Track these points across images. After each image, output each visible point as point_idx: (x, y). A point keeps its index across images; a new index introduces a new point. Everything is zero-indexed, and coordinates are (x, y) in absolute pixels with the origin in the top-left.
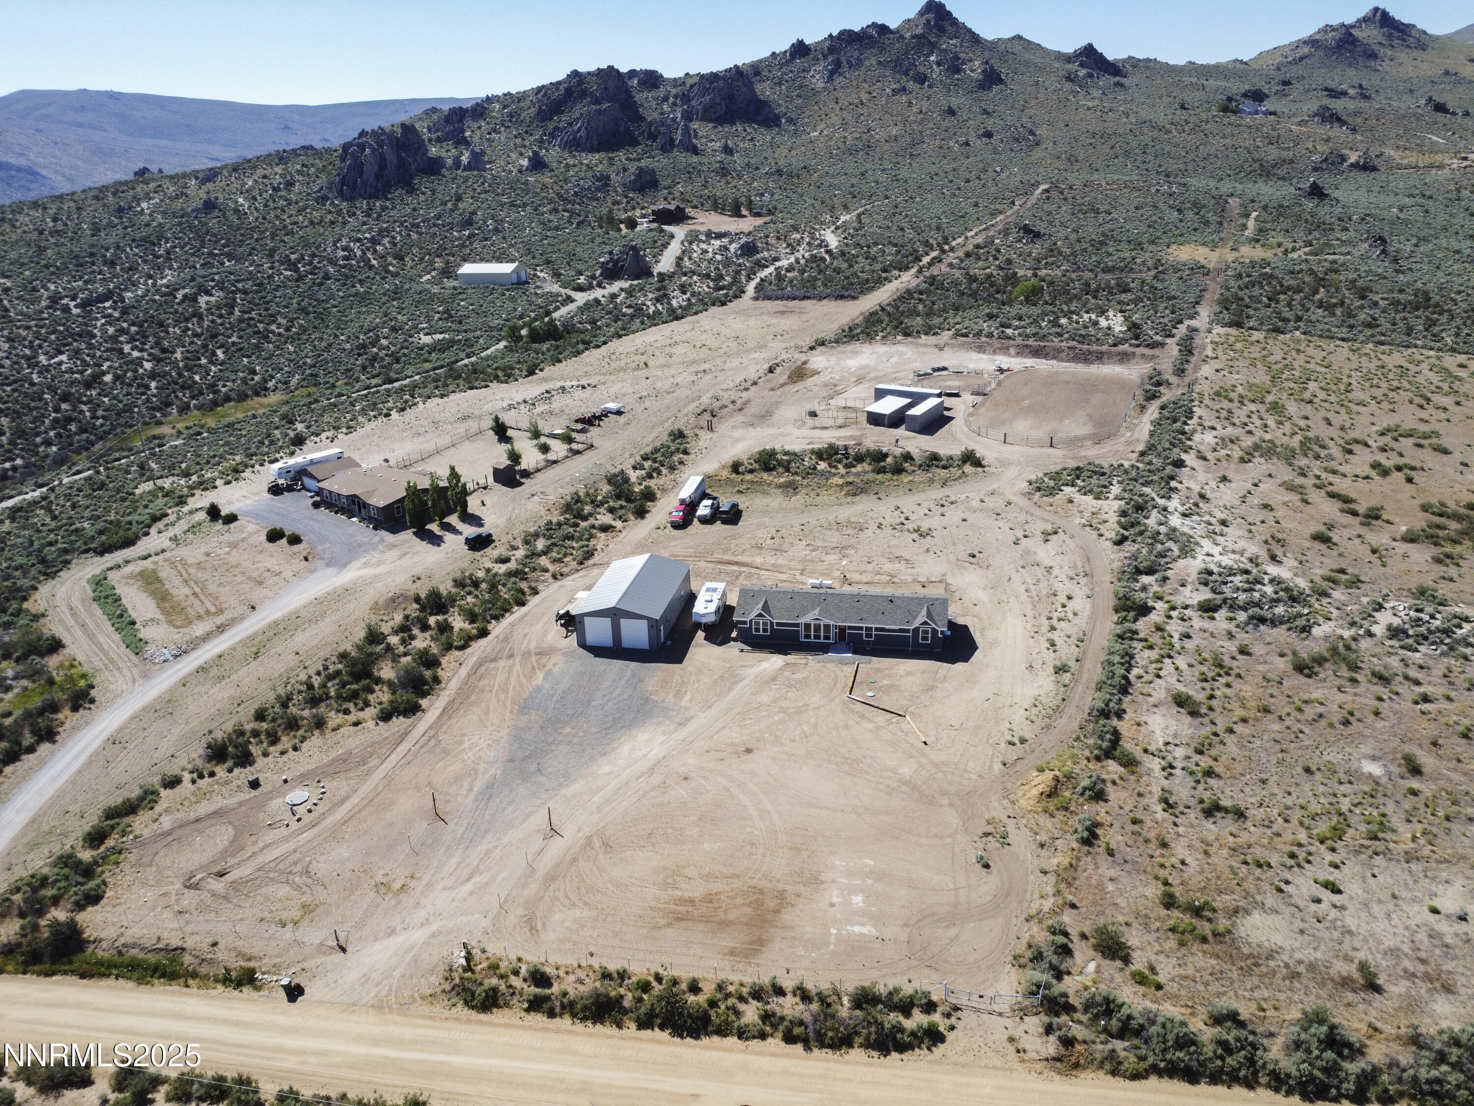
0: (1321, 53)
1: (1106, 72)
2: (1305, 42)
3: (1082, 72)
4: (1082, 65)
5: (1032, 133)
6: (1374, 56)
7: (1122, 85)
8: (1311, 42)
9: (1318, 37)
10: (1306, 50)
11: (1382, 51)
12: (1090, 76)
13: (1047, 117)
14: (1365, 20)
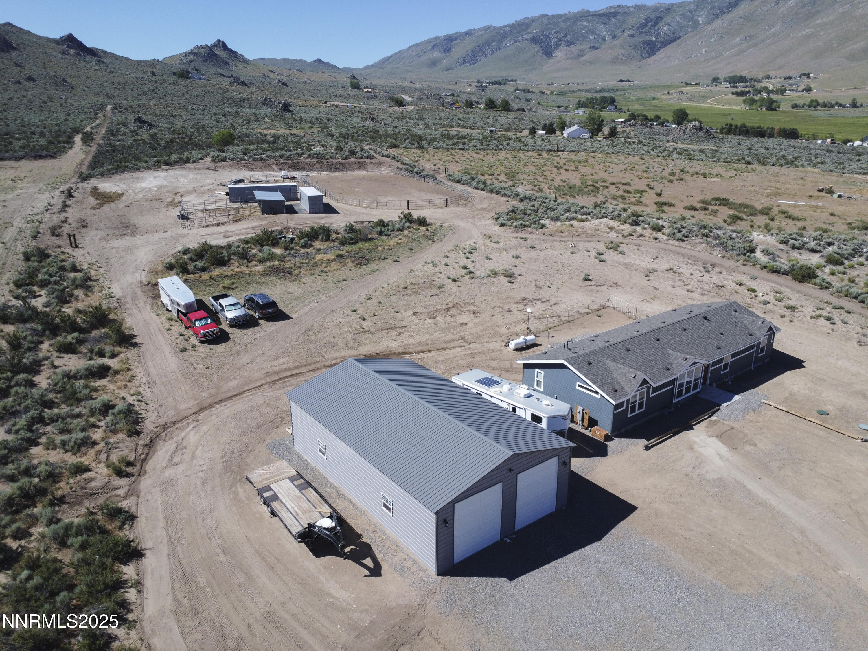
0: (200, 59)
1: (88, 54)
2: (189, 53)
3: (72, 52)
4: (68, 46)
5: (64, 80)
6: (226, 63)
7: (103, 62)
8: (192, 53)
9: (196, 51)
10: (192, 57)
11: (230, 62)
12: (79, 54)
13: (69, 73)
14: (215, 45)
